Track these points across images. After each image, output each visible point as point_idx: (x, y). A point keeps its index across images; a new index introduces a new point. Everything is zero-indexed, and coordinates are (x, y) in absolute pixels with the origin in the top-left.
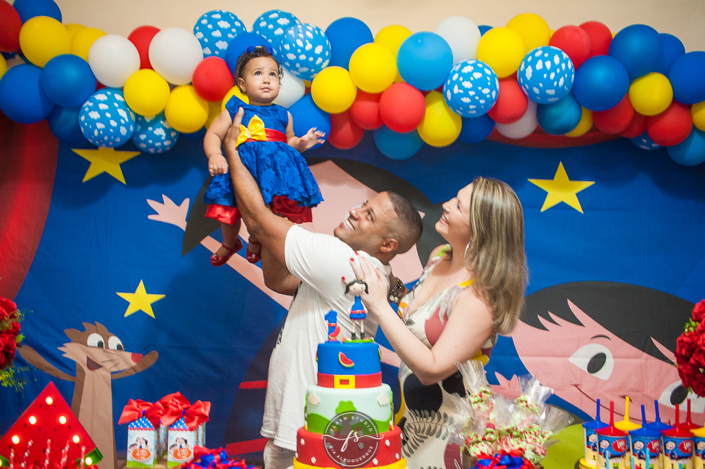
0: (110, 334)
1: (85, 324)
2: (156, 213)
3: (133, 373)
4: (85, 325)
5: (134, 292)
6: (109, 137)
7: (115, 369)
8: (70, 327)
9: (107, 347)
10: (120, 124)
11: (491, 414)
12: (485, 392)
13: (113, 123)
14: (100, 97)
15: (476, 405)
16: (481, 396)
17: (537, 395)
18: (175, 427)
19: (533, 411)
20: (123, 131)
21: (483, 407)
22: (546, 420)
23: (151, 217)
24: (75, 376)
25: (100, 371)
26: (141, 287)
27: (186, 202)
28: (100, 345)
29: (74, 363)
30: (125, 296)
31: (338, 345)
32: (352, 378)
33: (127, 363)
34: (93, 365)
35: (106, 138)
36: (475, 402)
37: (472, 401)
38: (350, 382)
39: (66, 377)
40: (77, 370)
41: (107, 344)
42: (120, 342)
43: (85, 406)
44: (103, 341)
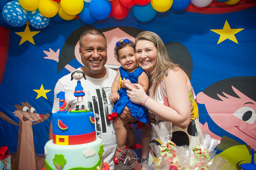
0: (31, 106)
2: (47, 56)
3: (40, 122)
4: (22, 103)
5: (39, 89)
6: (14, 21)
7: (33, 121)
9: (30, 112)
10: (18, 15)
11: (174, 159)
13: (14, 14)
14: (9, 3)
15: (164, 153)
19: (205, 157)
21: (168, 155)
23: (45, 58)
24: (18, 123)
25: (28, 122)
26: (42, 87)
28: (27, 110)
29: (18, 118)
30: (36, 91)
33: (38, 118)
34: (25, 119)
36: (163, 151)
37: (161, 150)
38: (65, 140)
39: (16, 124)
40: (19, 121)
41: (30, 110)
42: (35, 110)
43: (23, 136)
44: (28, 109)
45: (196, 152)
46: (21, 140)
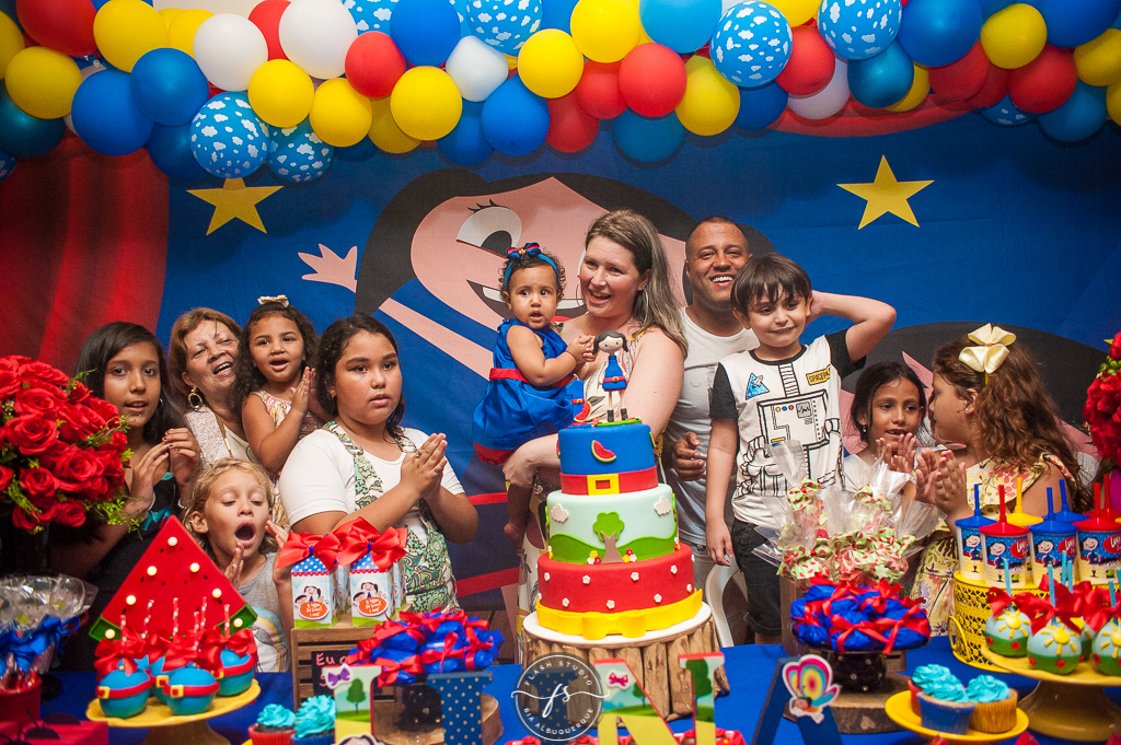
6: (234, 162)
10: (246, 142)
11: (821, 516)
12: (810, 485)
13: (237, 141)
14: (216, 105)
15: (798, 505)
16: (805, 492)
17: (885, 485)
18: (359, 568)
19: (883, 509)
20: (253, 150)
21: (809, 508)
22: (903, 519)
27: (354, 251)
31: (589, 431)
32: (614, 478)
35: (229, 163)
36: (797, 501)
37: (793, 500)
38: (612, 484)
45: (864, 500)
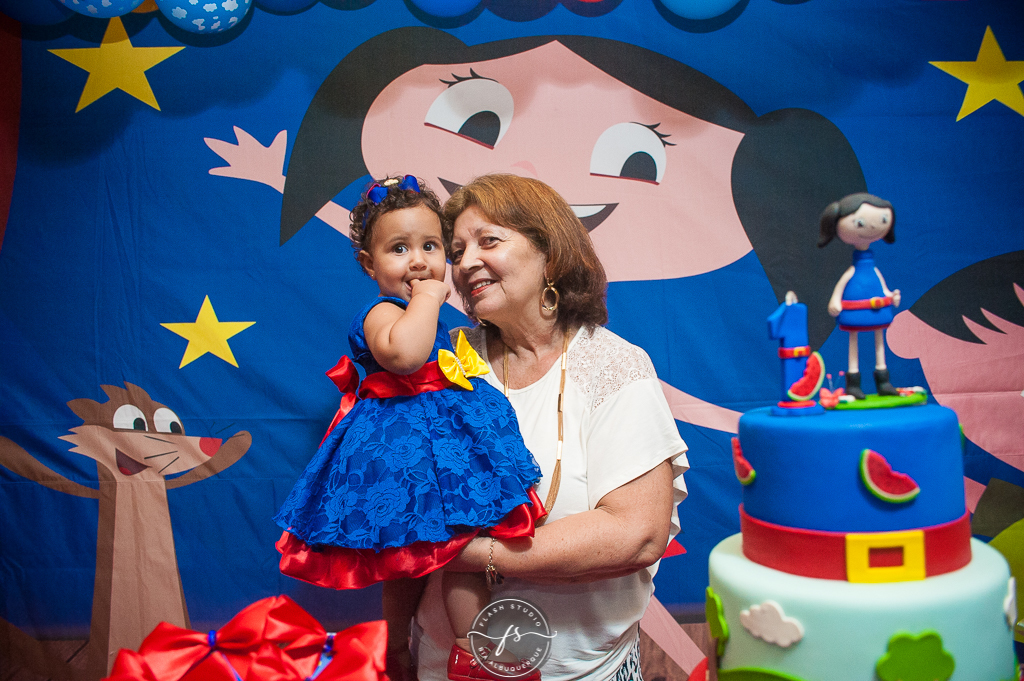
0: (154, 403)
1: (105, 388)
2: (225, 164)
3: (209, 474)
5: (193, 320)
7: (170, 471)
8: (78, 394)
9: (153, 430)
23: (213, 172)
24: (96, 487)
25: (141, 477)
26: (207, 309)
27: (282, 137)
28: (139, 425)
30: (177, 328)
32: (912, 541)
33: (194, 456)
38: (908, 556)
39: (84, 492)
40: (100, 476)
41: (151, 423)
42: (175, 419)
43: (123, 542)
44: (144, 418)
46: (110, 567)
